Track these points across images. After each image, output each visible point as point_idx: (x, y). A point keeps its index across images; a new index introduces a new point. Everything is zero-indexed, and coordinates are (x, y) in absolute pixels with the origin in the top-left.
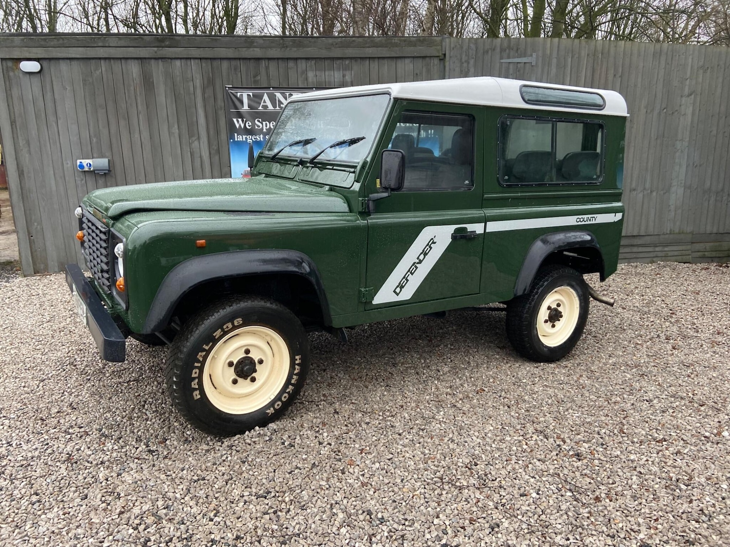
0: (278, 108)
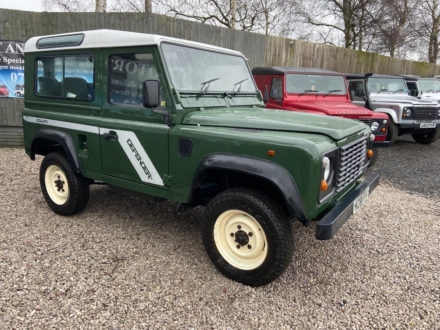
0: (17, 52)
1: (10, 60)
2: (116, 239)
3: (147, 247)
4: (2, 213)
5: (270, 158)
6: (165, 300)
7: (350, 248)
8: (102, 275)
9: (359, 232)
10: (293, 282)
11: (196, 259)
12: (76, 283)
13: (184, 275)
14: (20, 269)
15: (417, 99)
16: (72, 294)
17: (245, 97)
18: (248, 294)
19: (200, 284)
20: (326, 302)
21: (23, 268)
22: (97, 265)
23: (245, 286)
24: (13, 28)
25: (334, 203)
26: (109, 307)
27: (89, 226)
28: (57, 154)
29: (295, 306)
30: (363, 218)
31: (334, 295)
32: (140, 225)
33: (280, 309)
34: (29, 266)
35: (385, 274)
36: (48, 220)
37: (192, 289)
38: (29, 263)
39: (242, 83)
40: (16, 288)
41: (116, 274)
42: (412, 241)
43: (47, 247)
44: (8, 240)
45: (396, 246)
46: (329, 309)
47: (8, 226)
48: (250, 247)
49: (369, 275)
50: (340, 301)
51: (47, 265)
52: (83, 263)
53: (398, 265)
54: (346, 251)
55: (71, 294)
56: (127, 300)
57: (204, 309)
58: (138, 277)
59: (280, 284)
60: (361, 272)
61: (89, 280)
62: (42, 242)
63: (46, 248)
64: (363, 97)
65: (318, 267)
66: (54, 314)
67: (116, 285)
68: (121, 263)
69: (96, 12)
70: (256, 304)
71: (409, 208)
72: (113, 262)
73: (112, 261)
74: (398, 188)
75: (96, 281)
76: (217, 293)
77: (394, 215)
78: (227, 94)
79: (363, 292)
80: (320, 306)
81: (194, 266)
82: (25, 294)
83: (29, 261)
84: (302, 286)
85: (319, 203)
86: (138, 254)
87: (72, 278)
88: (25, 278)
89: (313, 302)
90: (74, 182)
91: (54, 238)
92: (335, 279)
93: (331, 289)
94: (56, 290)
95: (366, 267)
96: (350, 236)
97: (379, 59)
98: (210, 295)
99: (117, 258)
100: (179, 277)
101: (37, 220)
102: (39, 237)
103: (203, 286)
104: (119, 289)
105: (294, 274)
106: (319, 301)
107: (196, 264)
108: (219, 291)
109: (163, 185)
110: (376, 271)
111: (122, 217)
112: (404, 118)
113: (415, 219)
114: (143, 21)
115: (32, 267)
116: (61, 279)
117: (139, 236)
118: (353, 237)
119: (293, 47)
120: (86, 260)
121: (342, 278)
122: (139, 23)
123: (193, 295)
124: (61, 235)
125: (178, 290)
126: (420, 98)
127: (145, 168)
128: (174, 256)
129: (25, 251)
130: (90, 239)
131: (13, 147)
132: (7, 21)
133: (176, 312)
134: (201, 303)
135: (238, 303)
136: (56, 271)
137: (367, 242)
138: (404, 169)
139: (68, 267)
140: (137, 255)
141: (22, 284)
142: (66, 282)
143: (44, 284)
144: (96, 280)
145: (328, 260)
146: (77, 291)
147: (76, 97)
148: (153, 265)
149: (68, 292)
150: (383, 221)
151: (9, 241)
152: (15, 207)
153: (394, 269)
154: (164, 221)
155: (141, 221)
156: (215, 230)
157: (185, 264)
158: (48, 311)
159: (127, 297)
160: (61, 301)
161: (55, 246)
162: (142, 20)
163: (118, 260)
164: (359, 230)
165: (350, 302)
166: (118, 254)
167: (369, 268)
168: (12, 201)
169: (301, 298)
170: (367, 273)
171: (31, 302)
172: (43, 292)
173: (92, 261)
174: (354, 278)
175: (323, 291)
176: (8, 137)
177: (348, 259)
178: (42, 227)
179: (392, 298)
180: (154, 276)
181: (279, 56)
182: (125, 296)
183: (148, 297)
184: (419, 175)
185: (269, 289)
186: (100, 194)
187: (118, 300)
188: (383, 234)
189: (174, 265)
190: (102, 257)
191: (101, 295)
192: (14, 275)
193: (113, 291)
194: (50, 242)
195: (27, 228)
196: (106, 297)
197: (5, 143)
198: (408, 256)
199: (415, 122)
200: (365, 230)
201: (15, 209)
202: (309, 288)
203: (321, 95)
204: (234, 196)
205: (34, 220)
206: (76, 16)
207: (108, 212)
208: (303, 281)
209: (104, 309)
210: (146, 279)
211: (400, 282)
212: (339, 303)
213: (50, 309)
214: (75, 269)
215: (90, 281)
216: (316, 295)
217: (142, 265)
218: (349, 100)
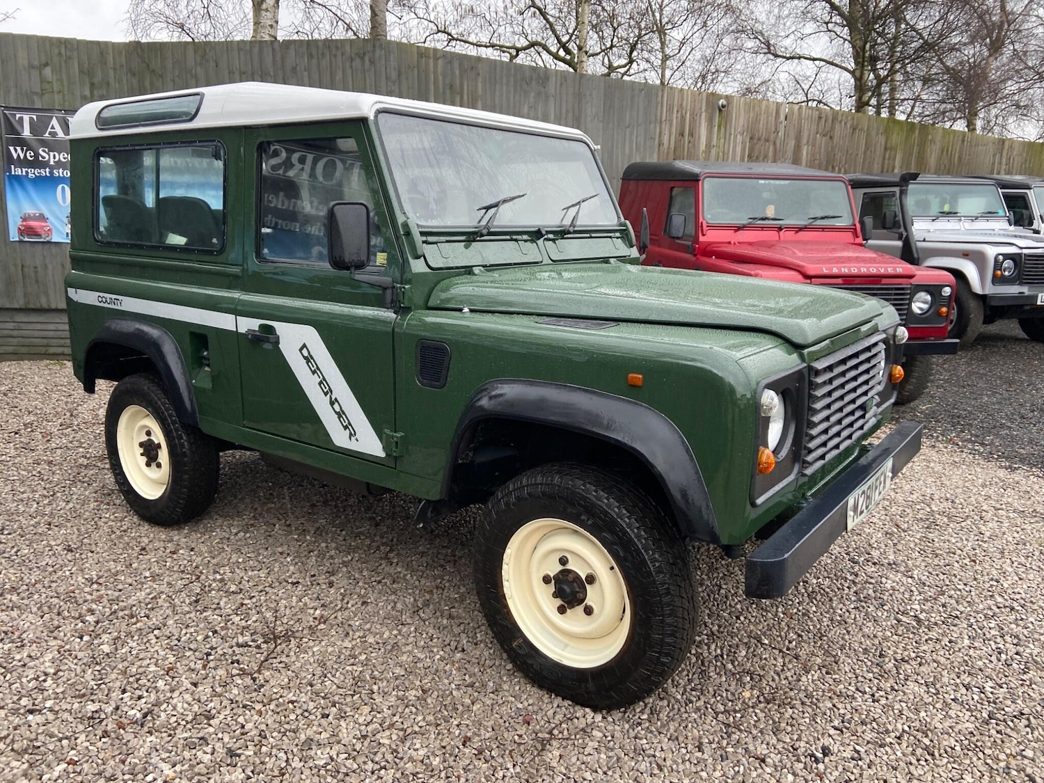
1: (54, 155)
2: (277, 584)
3: (349, 605)
4: (17, 518)
5: (633, 392)
6: (380, 744)
7: (848, 611)
8: (233, 676)
9: (873, 569)
10: (699, 699)
11: (465, 635)
12: (169, 695)
13: (430, 678)
14: (42, 660)
15: (1030, 234)
16: (158, 722)
17: (591, 237)
18: (583, 730)
19: (468, 701)
20: (779, 753)
21: (48, 657)
22: (225, 650)
23: (577, 708)
24: (62, 82)
25: (799, 503)
26: (243, 757)
27: (216, 553)
28: (143, 379)
29: (698, 762)
30: (887, 533)
31: (799, 732)
32: (337, 549)
33: (661, 770)
34: (62, 653)
35: (931, 679)
36: (121, 537)
37: (446, 713)
38: (63, 644)
39: (582, 204)
40: (25, 706)
41: (268, 673)
42: (1006, 592)
43: (111, 604)
44: (22, 585)
45: (966, 604)
46: (786, 770)
47: (26, 551)
48: (589, 611)
49: (892, 681)
50: (813, 748)
51: (106, 648)
52: (192, 646)
53: (967, 655)
54: (839, 618)
55: (154, 724)
56: (287, 741)
57: (471, 767)
58: (319, 681)
59: (665, 703)
60: (872, 672)
61: (200, 688)
62: (102, 592)
63: (108, 605)
64: (895, 230)
65: (765, 659)
66: (108, 775)
67: (265, 701)
68: (284, 645)
69: (253, 39)
70: (603, 756)
71: (1004, 506)
72: (265, 642)
73: (262, 640)
74: (980, 454)
75: (217, 690)
76: (507, 724)
77: (963, 524)
78: (544, 233)
79: (874, 724)
80: (763, 761)
81: (459, 655)
82: (47, 723)
83: (65, 639)
84: (722, 708)
85: (753, 505)
86: (324, 623)
87: (161, 684)
88: (50, 681)
89: (746, 750)
90: (182, 446)
91: (130, 581)
92: (806, 690)
93: (794, 716)
94: (119, 712)
95: (887, 660)
96: (850, 578)
97: (939, 138)
98: (490, 730)
99: (273, 633)
100: (418, 683)
101: (95, 536)
102: (95, 578)
103: (475, 708)
104: (270, 713)
105: (703, 678)
106: (762, 750)
107: (463, 650)
108: (512, 721)
109: (383, 455)
110: (910, 671)
111: (297, 529)
112: (997, 280)
113: (1016, 535)
114: (362, 59)
115: (71, 655)
116: (136, 686)
117: (332, 578)
118: (857, 581)
119: (724, 113)
120: (198, 638)
121: (823, 687)
122: (354, 64)
123: (449, 730)
124: (148, 574)
125: (413, 716)
126: (1037, 232)
127: (340, 414)
128: (412, 629)
129: (59, 614)
130: (214, 585)
131: (62, 357)
132: (46, 65)
133: (402, 774)
134: (467, 751)
135: (557, 753)
136: (126, 664)
137: (891, 595)
138: (997, 407)
139: (156, 656)
140: (322, 626)
141: (41, 697)
142: (147, 692)
143: (94, 697)
144: (219, 690)
145: (790, 642)
146: (169, 716)
147: (186, 244)
148: (360, 650)
149: (149, 718)
150: (936, 540)
151: (25, 587)
152: (50, 504)
153: (956, 664)
154: (395, 540)
155: (341, 538)
156: (504, 566)
157: (435, 650)
158: (95, 766)
159: (288, 733)
160: (129, 741)
161: (129, 602)
162: (359, 57)
163: (276, 638)
164: (875, 564)
165: (839, 751)
166: (278, 623)
167: (893, 661)
168: (45, 489)
169: (716, 740)
170: (886, 676)
171: (58, 744)
172: (89, 718)
173: (214, 640)
174: (853, 689)
175: (774, 722)
176: (51, 334)
177: (843, 639)
178: (107, 553)
179: (945, 743)
180: (358, 680)
181: (691, 134)
182: (282, 730)
183: (337, 735)
184: (1033, 421)
185: (637, 717)
186: (252, 471)
187: (264, 742)
188: (934, 573)
189: (409, 651)
190: (240, 631)
191: (226, 727)
192: (25, 674)
193: (256, 717)
194: (120, 590)
195: (70, 556)
196: (238, 732)
197: (43, 350)
198: (993, 632)
199: (1025, 290)
200: (889, 564)
201: (48, 510)
202: (739, 715)
203: (789, 228)
204: (548, 485)
205: (90, 536)
206: (208, 51)
207: (264, 517)
208: (724, 695)
209: (228, 762)
210: (338, 687)
211: (970, 698)
212: (812, 755)
213: (100, 761)
214: (172, 659)
215: (204, 690)
216: (754, 732)
217: (333, 651)
218: (860, 240)
